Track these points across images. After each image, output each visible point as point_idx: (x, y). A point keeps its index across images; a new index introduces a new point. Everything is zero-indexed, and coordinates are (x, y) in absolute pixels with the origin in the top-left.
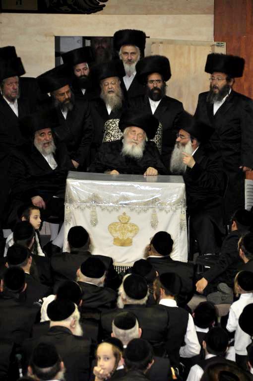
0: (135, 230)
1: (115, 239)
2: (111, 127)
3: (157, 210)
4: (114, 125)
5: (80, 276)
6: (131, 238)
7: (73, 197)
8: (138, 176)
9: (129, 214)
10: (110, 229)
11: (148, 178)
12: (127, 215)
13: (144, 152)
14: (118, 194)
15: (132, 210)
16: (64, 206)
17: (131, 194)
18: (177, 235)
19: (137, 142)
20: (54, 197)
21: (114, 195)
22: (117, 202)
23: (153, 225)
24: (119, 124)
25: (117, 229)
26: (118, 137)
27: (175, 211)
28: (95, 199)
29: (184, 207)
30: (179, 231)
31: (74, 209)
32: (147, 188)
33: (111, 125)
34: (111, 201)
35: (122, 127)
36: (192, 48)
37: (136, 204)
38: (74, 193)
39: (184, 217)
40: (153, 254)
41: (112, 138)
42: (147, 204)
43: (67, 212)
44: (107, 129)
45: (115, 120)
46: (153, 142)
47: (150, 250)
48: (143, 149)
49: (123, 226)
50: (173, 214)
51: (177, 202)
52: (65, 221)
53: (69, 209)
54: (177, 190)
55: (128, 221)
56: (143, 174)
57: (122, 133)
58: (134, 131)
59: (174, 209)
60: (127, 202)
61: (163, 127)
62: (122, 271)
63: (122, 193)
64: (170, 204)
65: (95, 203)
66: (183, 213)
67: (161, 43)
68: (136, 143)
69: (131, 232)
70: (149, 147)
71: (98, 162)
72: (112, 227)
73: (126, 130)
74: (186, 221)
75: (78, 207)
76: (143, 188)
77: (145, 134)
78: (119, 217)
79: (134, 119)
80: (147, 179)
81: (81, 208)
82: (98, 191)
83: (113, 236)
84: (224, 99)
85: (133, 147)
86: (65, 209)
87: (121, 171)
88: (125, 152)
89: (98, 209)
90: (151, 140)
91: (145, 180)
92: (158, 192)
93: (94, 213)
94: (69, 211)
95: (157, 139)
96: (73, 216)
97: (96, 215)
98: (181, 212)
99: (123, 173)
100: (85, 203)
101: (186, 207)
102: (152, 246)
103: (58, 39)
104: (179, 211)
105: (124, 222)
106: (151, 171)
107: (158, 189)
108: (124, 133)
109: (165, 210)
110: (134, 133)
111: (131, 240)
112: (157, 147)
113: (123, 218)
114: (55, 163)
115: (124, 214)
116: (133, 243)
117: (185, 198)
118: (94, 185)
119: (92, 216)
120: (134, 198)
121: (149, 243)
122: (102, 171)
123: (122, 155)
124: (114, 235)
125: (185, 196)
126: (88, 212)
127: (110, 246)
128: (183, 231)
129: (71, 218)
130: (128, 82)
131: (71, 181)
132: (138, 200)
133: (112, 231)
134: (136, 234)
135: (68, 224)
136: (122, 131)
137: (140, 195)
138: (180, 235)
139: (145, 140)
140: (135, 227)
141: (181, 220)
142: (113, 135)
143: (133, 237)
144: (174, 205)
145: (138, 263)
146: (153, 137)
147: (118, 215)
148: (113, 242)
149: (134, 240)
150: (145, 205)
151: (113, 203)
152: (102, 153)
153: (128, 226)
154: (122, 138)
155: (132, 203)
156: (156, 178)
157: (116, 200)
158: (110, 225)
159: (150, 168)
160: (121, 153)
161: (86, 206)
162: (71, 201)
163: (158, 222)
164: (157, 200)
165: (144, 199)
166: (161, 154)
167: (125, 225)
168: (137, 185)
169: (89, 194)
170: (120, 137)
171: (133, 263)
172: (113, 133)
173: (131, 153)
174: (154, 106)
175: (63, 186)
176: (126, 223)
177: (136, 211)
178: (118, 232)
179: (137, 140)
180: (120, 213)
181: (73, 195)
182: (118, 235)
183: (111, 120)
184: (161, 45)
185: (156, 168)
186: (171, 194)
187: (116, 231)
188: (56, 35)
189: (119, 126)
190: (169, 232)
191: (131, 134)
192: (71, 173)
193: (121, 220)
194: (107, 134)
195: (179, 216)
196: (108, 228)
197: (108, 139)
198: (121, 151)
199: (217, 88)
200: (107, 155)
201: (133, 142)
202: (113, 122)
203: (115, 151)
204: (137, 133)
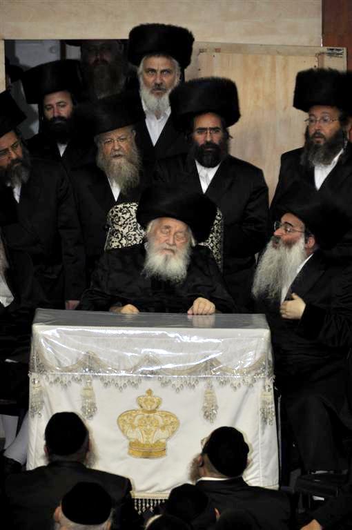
0: (172, 424)
1: (131, 444)
2: (122, 219)
3: (215, 384)
4: (127, 216)
5: (62, 522)
6: (163, 441)
7: (46, 360)
8: (175, 315)
9: (159, 392)
10: (121, 424)
11: (196, 319)
12: (155, 394)
13: (190, 268)
14: (136, 352)
15: (165, 384)
16: (28, 379)
17: (161, 352)
18: (257, 434)
19: (174, 248)
20: (8, 360)
21: (129, 354)
22: (135, 368)
23: (208, 415)
24: (138, 212)
25: (136, 422)
26: (135, 239)
27: (251, 386)
28: (90, 364)
29: (269, 376)
30: (260, 426)
31: (47, 384)
32: (195, 339)
33: (120, 214)
34: (122, 367)
35: (143, 219)
36: (280, 59)
37: (173, 372)
38: (48, 352)
39: (270, 397)
40: (208, 473)
41: (124, 242)
42: (194, 371)
43: (34, 390)
44: (113, 223)
45: (128, 205)
46: (207, 247)
47: (202, 466)
48: (187, 262)
49: (148, 417)
50: (247, 392)
51: (255, 368)
52: (30, 410)
53: (38, 384)
54: (254, 342)
55: (157, 407)
56: (185, 311)
57: (142, 231)
58: (168, 227)
59: (249, 381)
60: (155, 368)
61: (224, 217)
62: (147, 509)
63: (143, 351)
64: (241, 372)
65: (90, 370)
66: (267, 389)
67: (218, 50)
68: (173, 251)
69: (163, 428)
70: (197, 258)
71: (96, 289)
72: (124, 421)
73: (152, 225)
74: (274, 405)
75: (56, 381)
76: (186, 339)
77: (190, 231)
78: (138, 399)
79: (167, 201)
80: (195, 323)
81: (62, 382)
82: (95, 346)
83: (128, 438)
84: (336, 159)
85: (167, 259)
86: (31, 385)
87: (142, 307)
88: (151, 270)
89: (96, 384)
90: (202, 244)
91: (189, 325)
92: (216, 346)
93: (88, 393)
94: (38, 389)
95: (212, 242)
96: (45, 399)
97: (92, 397)
98: (264, 387)
99: (148, 311)
100: (70, 371)
101: (274, 376)
102: (206, 457)
103: (10, 45)
104: (260, 384)
105: (149, 409)
106: (203, 305)
107: (216, 341)
108: (148, 231)
109: (232, 384)
110: (167, 230)
111: (164, 444)
112: (213, 259)
113: (146, 400)
114: (9, 293)
115: (149, 392)
116: (168, 452)
117: (271, 359)
118: (90, 335)
119: (85, 397)
120: (170, 360)
121: (199, 450)
122: (106, 308)
123: (144, 275)
124: (130, 436)
125: (270, 354)
126: (77, 389)
127: (122, 459)
128: (268, 426)
129: (43, 402)
130: (155, 129)
131: (42, 329)
132: (176, 363)
133: (126, 427)
134: (173, 432)
135: (36, 416)
136: (144, 227)
137: (181, 354)
138: (263, 433)
139: (191, 244)
140: (172, 419)
141: (264, 402)
142: (124, 234)
143: (168, 438)
144: (248, 372)
145: (179, 493)
146: (205, 238)
147: (136, 396)
148: (127, 450)
149: (170, 445)
150: (190, 374)
151: (127, 371)
152: (104, 270)
153: (157, 416)
154: (145, 240)
155: (165, 370)
156: (212, 319)
157: (132, 365)
158: (120, 416)
159: (200, 299)
161: (73, 377)
162: (43, 369)
163: (217, 406)
164: (214, 363)
165: (189, 362)
166: (222, 271)
167: (152, 415)
168: (173, 333)
169: (79, 354)
170: (139, 239)
171: (169, 492)
172: (125, 231)
173: (162, 270)
174: (206, 176)
175: (25, 339)
176: (154, 411)
177: (174, 385)
178: (138, 429)
179: (174, 244)
180: (141, 390)
181: (47, 357)
182: (137, 435)
183: (120, 206)
184: (215, 54)
185: (211, 299)
186: (243, 352)
187: (133, 427)
188: (7, 38)
189: (137, 217)
190: (240, 427)
191: (162, 232)
192: (41, 313)
193: (143, 405)
194: (112, 234)
195: (259, 395)
196: (118, 421)
197: (115, 243)
198: (143, 267)
199: (322, 136)
200: (114, 275)
201: (166, 249)
202: (125, 210)
203: (131, 268)
204: (173, 230)
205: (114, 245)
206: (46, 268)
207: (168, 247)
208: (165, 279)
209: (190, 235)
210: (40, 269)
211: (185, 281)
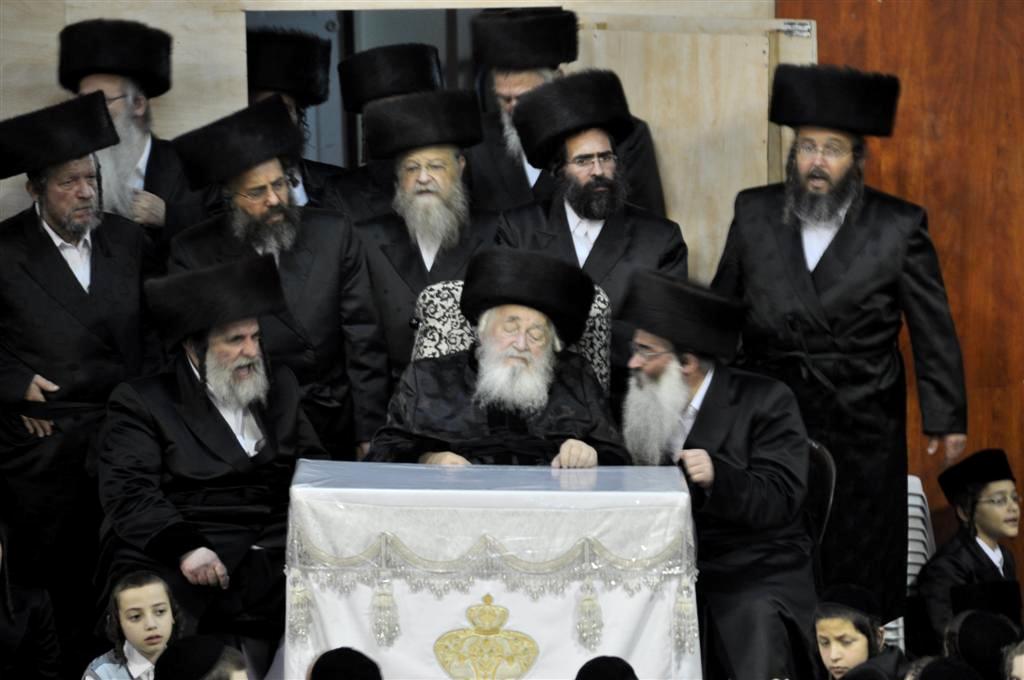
0: (526, 653)
2: (439, 308)
3: (598, 584)
4: (450, 302)
7: (313, 546)
9: (503, 597)
10: (441, 652)
11: (565, 477)
12: (495, 603)
15: (513, 586)
16: (283, 578)
18: (668, 668)
19: (526, 355)
20: (255, 547)
22: (463, 559)
23: (585, 639)
26: (462, 342)
27: (658, 589)
28: (388, 552)
29: (688, 573)
30: (674, 655)
31: (316, 586)
33: (437, 301)
34: (441, 557)
36: (704, 40)
38: (316, 534)
39: (690, 605)
41: (444, 348)
42: (562, 563)
43: (293, 594)
44: (426, 315)
45: (450, 285)
46: (583, 355)
48: (549, 379)
49: (486, 640)
50: (652, 598)
51: (666, 556)
55: (501, 624)
58: (513, 319)
59: (655, 579)
64: (640, 565)
65: (388, 563)
66: (685, 592)
67: (601, 26)
68: (525, 360)
69: (510, 659)
72: (446, 648)
73: (487, 319)
75: (331, 581)
77: (553, 327)
78: (469, 610)
80: (564, 482)
85: (514, 375)
86: (289, 588)
88: (488, 393)
89: (398, 586)
91: (553, 485)
93: (384, 601)
94: (300, 596)
95: (590, 345)
96: (314, 614)
97: (392, 607)
98: (681, 590)
99: (483, 462)
100: (354, 565)
101: (697, 572)
104: (673, 585)
105: (487, 626)
109: (626, 586)
110: (514, 325)
112: (593, 373)
113: (483, 612)
114: (259, 435)
115: (488, 599)
117: (692, 543)
119: (379, 608)
123: (477, 403)
128: (688, 655)
131: (307, 493)
133: (449, 659)
134: (528, 666)
135: (299, 640)
138: (679, 667)
140: (526, 644)
141: (681, 615)
142: (444, 334)
143: (519, 676)
147: (469, 604)
153: (500, 639)
156: (591, 475)
158: (439, 639)
159: (571, 442)
160: (476, 395)
161: (360, 575)
163: (601, 622)
164: (595, 549)
167: (492, 636)
169: (370, 534)
170: (469, 341)
172: (446, 329)
173: (506, 393)
174: (586, 235)
176: (495, 631)
177: (528, 587)
178: (468, 661)
179: (527, 350)
180: (475, 596)
181: (314, 541)
183: (438, 287)
184: (598, 32)
185: (590, 442)
186: (644, 532)
187: (461, 658)
188: (249, 9)
191: (505, 329)
192: (305, 467)
193: (478, 621)
194: (424, 333)
195: (672, 602)
196: (436, 649)
197: (428, 349)
198: (474, 390)
199: (825, 177)
200: (425, 403)
201: (512, 357)
202: (445, 294)
203: (455, 391)
204: (524, 325)
205: (428, 352)
206: (321, 390)
207: (516, 353)
208: (511, 407)
209: (552, 332)
210: (311, 391)
211: (545, 411)
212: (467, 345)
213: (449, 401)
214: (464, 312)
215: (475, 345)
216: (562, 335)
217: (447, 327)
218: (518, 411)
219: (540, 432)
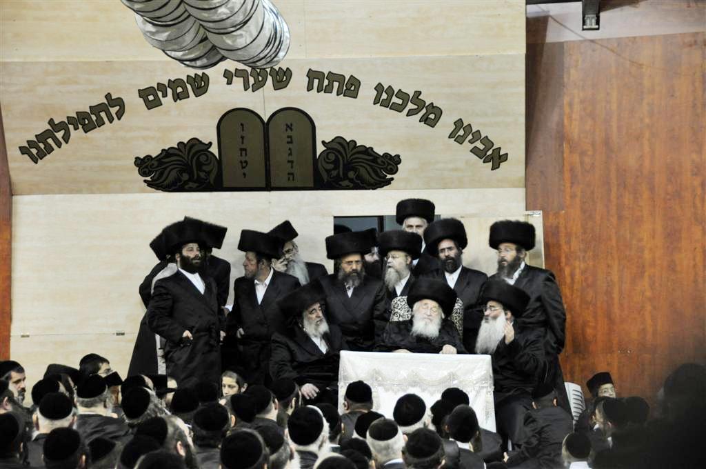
4: (404, 303)
13: (440, 331)
19: (431, 318)
20: (327, 388)
33: (398, 302)
48: (439, 327)
56: (439, 352)
57: (412, 312)
58: (426, 304)
68: (431, 320)
70: (446, 326)
71: (382, 344)
73: (417, 306)
84: (516, 274)
85: (426, 324)
88: (416, 331)
106: (449, 349)
108: (414, 309)
110: (426, 306)
123: (412, 335)
139: (441, 316)
159: (447, 345)
172: (402, 313)
174: (452, 279)
179: (431, 316)
185: (454, 345)
191: (422, 309)
194: (394, 315)
197: (395, 319)
198: (411, 331)
200: (393, 336)
202: (402, 300)
203: (404, 332)
204: (430, 306)
206: (359, 340)
207: (426, 317)
208: (425, 337)
209: (440, 310)
210: (355, 339)
211: (438, 338)
212: (410, 318)
213: (402, 335)
214: (408, 305)
215: (412, 317)
216: (444, 313)
217: (403, 312)
218: (427, 338)
219: (436, 344)
